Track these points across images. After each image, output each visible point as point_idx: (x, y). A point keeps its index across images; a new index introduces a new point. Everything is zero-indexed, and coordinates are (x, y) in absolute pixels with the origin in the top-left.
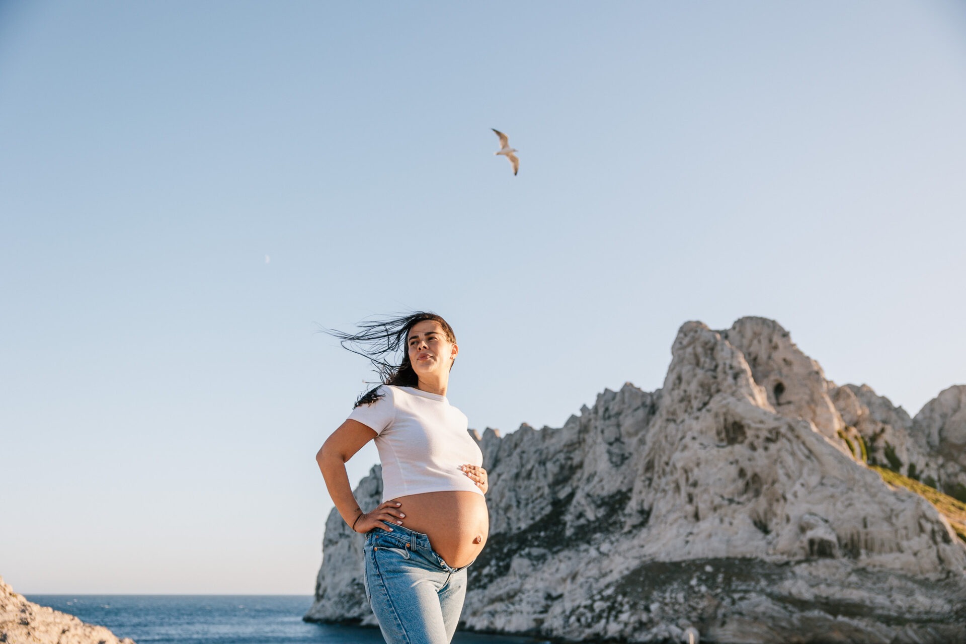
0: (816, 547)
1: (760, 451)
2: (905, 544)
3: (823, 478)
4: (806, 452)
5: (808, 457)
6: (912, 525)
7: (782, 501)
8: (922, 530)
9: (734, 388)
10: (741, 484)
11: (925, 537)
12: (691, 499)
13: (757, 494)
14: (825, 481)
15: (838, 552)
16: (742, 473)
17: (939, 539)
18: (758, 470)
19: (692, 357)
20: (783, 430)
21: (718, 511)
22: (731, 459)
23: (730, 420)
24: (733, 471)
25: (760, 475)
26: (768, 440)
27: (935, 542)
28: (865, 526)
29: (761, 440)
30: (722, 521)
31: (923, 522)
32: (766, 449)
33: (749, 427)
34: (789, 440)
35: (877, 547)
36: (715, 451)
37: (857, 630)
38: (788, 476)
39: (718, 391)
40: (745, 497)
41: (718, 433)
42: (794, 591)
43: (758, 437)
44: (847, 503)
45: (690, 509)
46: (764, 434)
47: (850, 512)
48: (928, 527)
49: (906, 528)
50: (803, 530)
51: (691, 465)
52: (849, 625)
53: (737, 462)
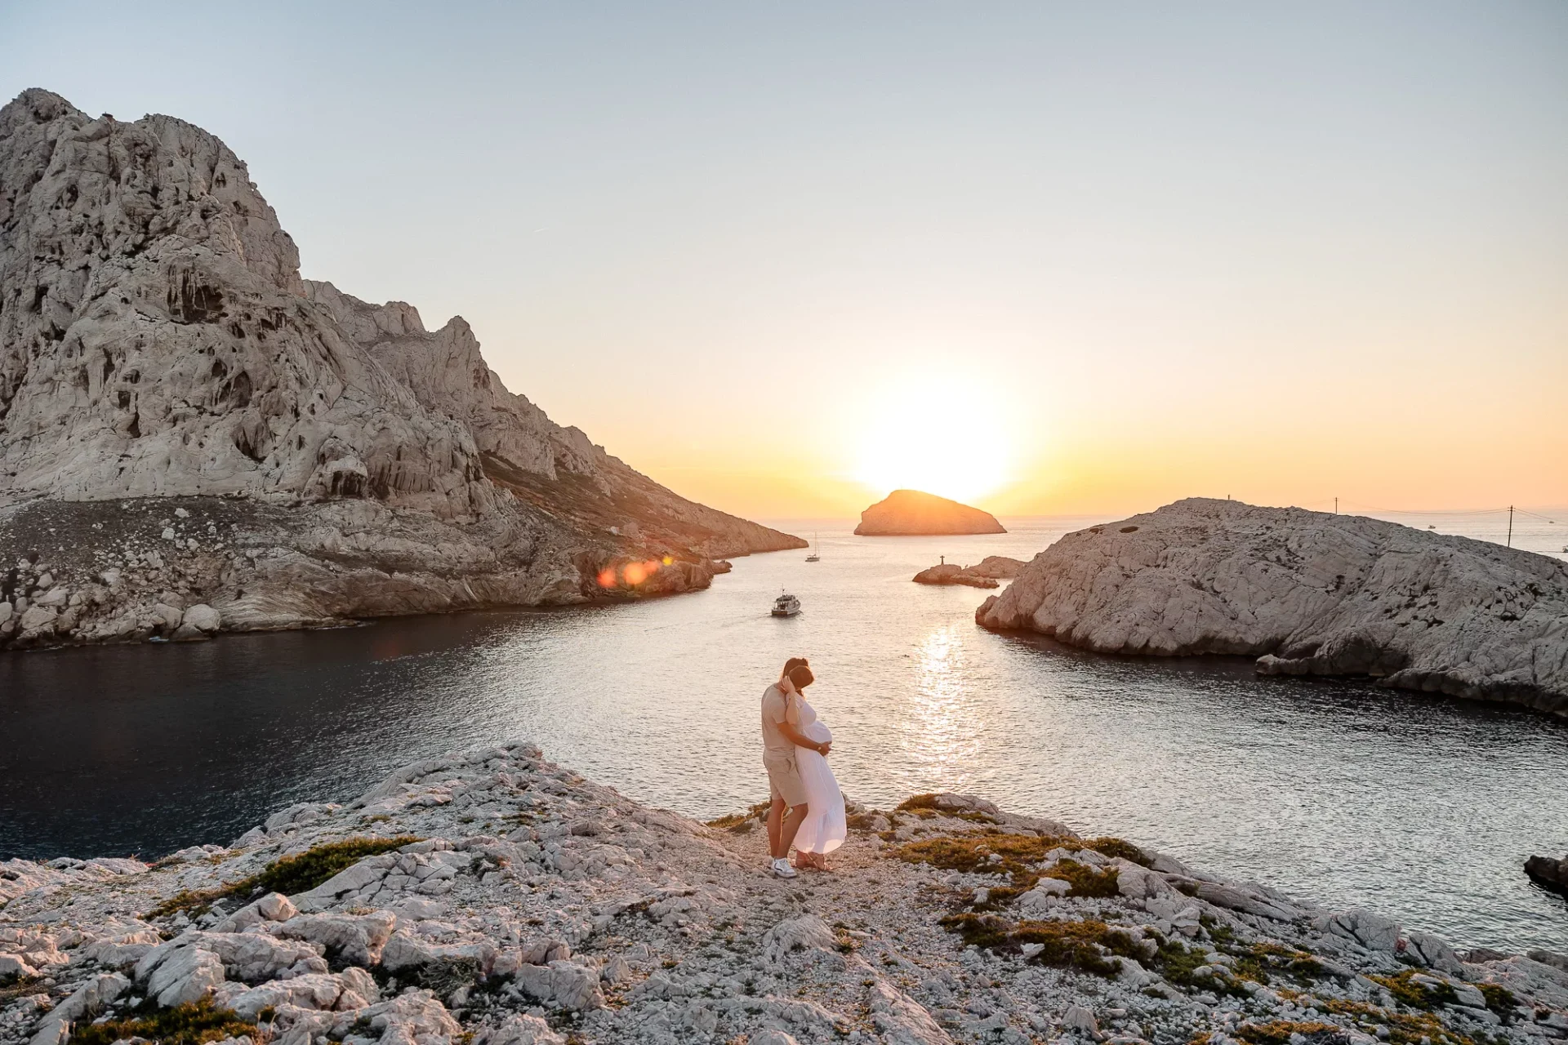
0: (341, 484)
1: (250, 340)
2: (437, 480)
3: (344, 389)
4: (324, 351)
5: (325, 358)
6: (447, 460)
7: (290, 416)
8: (455, 464)
9: (204, 233)
10: (217, 385)
11: (459, 473)
12: (124, 401)
13: (243, 403)
14: (347, 394)
15: (365, 489)
16: (218, 369)
17: (472, 476)
18: (249, 367)
19: (104, 159)
20: (289, 314)
21: (180, 424)
22: (199, 344)
23: (196, 282)
24: (204, 364)
25: (251, 375)
26: (265, 323)
27: (468, 480)
28: (398, 458)
29: (253, 322)
30: (185, 440)
31: (458, 454)
32: (260, 337)
33: (233, 299)
34: (297, 328)
35: (407, 485)
36: (169, 327)
37: (417, 589)
38: (301, 381)
39: (166, 231)
40: (222, 405)
41: (170, 300)
42: (328, 543)
43: (249, 317)
44: (380, 425)
45: (123, 416)
46: (259, 314)
47: (383, 440)
48: (463, 461)
49: (439, 462)
50: (322, 459)
51: (123, 344)
52: (408, 583)
53: (211, 351)
